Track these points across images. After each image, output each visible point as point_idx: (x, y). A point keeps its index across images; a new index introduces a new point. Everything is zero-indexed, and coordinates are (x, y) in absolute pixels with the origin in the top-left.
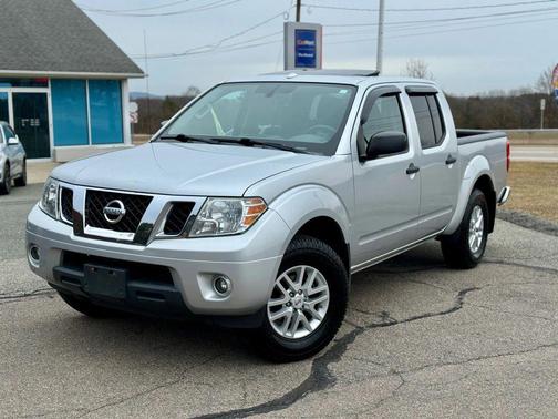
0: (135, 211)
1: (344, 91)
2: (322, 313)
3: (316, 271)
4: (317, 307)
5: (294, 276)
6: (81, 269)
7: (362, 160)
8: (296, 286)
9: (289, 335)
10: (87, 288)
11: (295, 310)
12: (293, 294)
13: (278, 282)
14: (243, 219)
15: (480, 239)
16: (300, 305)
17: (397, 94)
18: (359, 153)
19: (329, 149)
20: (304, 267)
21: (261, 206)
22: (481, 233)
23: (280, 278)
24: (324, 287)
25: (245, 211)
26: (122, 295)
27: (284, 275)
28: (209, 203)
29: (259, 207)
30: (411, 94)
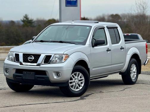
0: (36, 58)
1: (88, 28)
2: (83, 85)
3: (81, 74)
4: (81, 83)
5: (75, 75)
6: (22, 73)
7: (93, 46)
8: (76, 77)
9: (74, 90)
10: (24, 78)
11: (76, 83)
12: (75, 79)
13: (71, 76)
14: (63, 59)
15: (135, 75)
16: (77, 82)
17: (104, 28)
18: (92, 45)
19: (84, 43)
20: (78, 72)
21: (68, 56)
22: (136, 73)
23: (72, 75)
24: (83, 78)
25: (64, 57)
26: (33, 78)
27: (73, 74)
28: (55, 56)
29: (67, 56)
30: (108, 28)
